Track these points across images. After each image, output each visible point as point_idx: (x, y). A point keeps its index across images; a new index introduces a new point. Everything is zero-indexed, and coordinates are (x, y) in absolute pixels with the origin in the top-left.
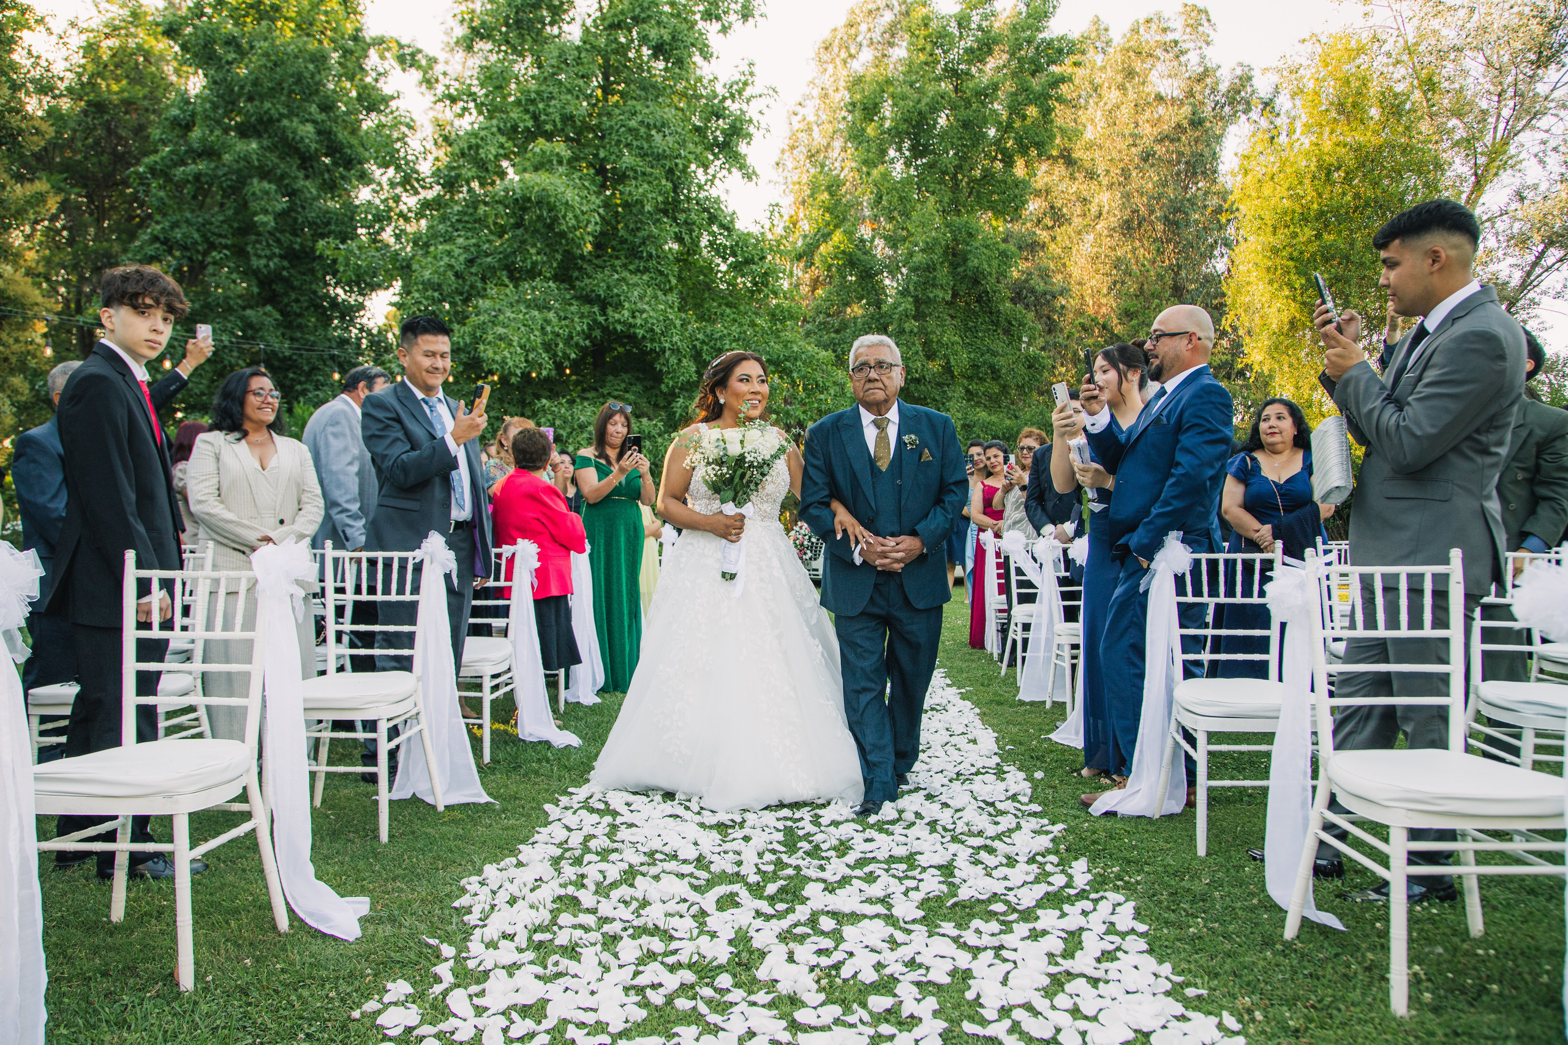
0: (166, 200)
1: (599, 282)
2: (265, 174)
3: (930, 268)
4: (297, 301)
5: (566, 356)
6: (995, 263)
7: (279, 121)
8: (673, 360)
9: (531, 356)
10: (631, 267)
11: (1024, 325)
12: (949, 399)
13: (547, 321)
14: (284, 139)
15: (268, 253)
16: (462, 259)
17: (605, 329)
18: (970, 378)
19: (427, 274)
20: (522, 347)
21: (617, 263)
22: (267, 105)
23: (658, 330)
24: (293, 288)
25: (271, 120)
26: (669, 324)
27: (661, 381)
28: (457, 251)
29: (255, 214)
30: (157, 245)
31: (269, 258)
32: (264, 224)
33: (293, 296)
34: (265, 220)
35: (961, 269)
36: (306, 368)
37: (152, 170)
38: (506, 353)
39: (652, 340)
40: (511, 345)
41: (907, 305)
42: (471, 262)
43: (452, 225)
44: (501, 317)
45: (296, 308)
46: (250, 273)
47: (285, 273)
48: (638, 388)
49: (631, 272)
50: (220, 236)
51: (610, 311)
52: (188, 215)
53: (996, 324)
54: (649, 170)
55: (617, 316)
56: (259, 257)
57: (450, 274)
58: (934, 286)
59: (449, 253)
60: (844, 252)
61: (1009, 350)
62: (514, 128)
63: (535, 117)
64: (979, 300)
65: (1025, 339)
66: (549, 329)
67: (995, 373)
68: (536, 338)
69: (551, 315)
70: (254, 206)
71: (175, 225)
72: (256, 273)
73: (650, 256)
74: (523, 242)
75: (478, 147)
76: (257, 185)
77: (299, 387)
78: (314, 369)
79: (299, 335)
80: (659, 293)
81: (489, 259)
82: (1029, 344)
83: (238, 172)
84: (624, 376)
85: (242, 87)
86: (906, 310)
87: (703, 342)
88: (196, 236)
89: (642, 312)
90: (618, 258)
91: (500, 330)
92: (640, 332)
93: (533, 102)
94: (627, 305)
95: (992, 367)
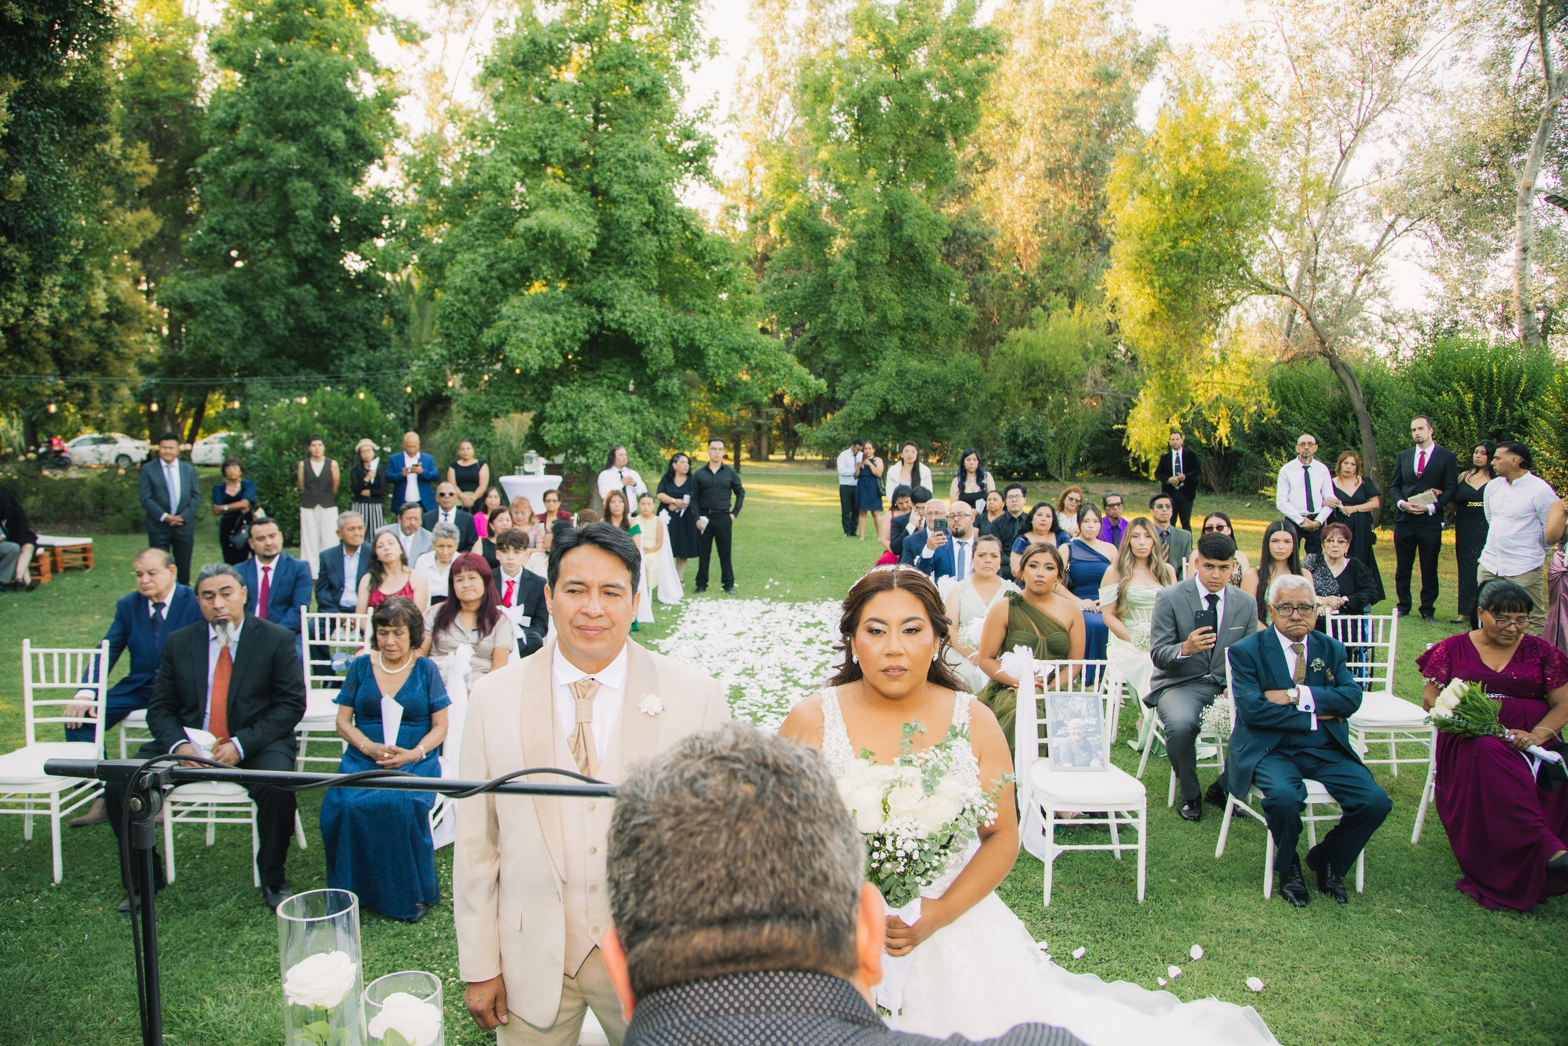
0: (220, 196)
1: (596, 287)
2: (302, 173)
3: (870, 236)
4: (329, 277)
5: (572, 350)
6: (926, 231)
7: (314, 126)
8: (656, 350)
9: (546, 353)
10: (621, 273)
11: (951, 282)
12: (886, 349)
13: (556, 323)
14: (318, 142)
15: (305, 238)
16: (484, 266)
17: (601, 326)
18: (904, 329)
19: (458, 281)
20: (539, 347)
21: (610, 269)
22: (303, 114)
23: (643, 327)
24: (325, 266)
25: (307, 126)
26: (653, 323)
27: (646, 365)
28: (480, 259)
29: (297, 209)
30: (214, 235)
31: (307, 244)
32: (304, 218)
33: (326, 273)
34: (303, 213)
35: (897, 235)
36: (339, 335)
37: (206, 168)
38: (528, 355)
39: (640, 335)
40: (530, 347)
41: (850, 267)
42: (490, 267)
43: (473, 235)
44: (521, 323)
45: (328, 283)
46: (289, 255)
47: (319, 255)
48: (627, 369)
49: (621, 277)
50: (265, 225)
51: (605, 310)
52: (238, 208)
53: (928, 281)
54: (635, 196)
55: (611, 316)
56: (299, 243)
57: (476, 279)
58: (873, 251)
59: (473, 261)
61: (939, 305)
62: (525, 160)
63: (542, 151)
64: (913, 260)
65: (953, 294)
66: (558, 330)
67: (926, 324)
68: (549, 339)
69: (559, 318)
70: (295, 201)
71: (227, 217)
72: (296, 256)
73: (636, 263)
74: (536, 261)
75: (496, 177)
76: (298, 184)
77: (333, 352)
78: (345, 335)
79: (331, 306)
80: (644, 293)
81: (506, 265)
82: (957, 298)
83: (280, 171)
84: (615, 360)
85: (281, 98)
87: (680, 332)
88: (246, 226)
89: (631, 312)
90: (609, 264)
91: (522, 335)
92: (630, 330)
93: (540, 138)
94: (618, 306)
95: (924, 320)
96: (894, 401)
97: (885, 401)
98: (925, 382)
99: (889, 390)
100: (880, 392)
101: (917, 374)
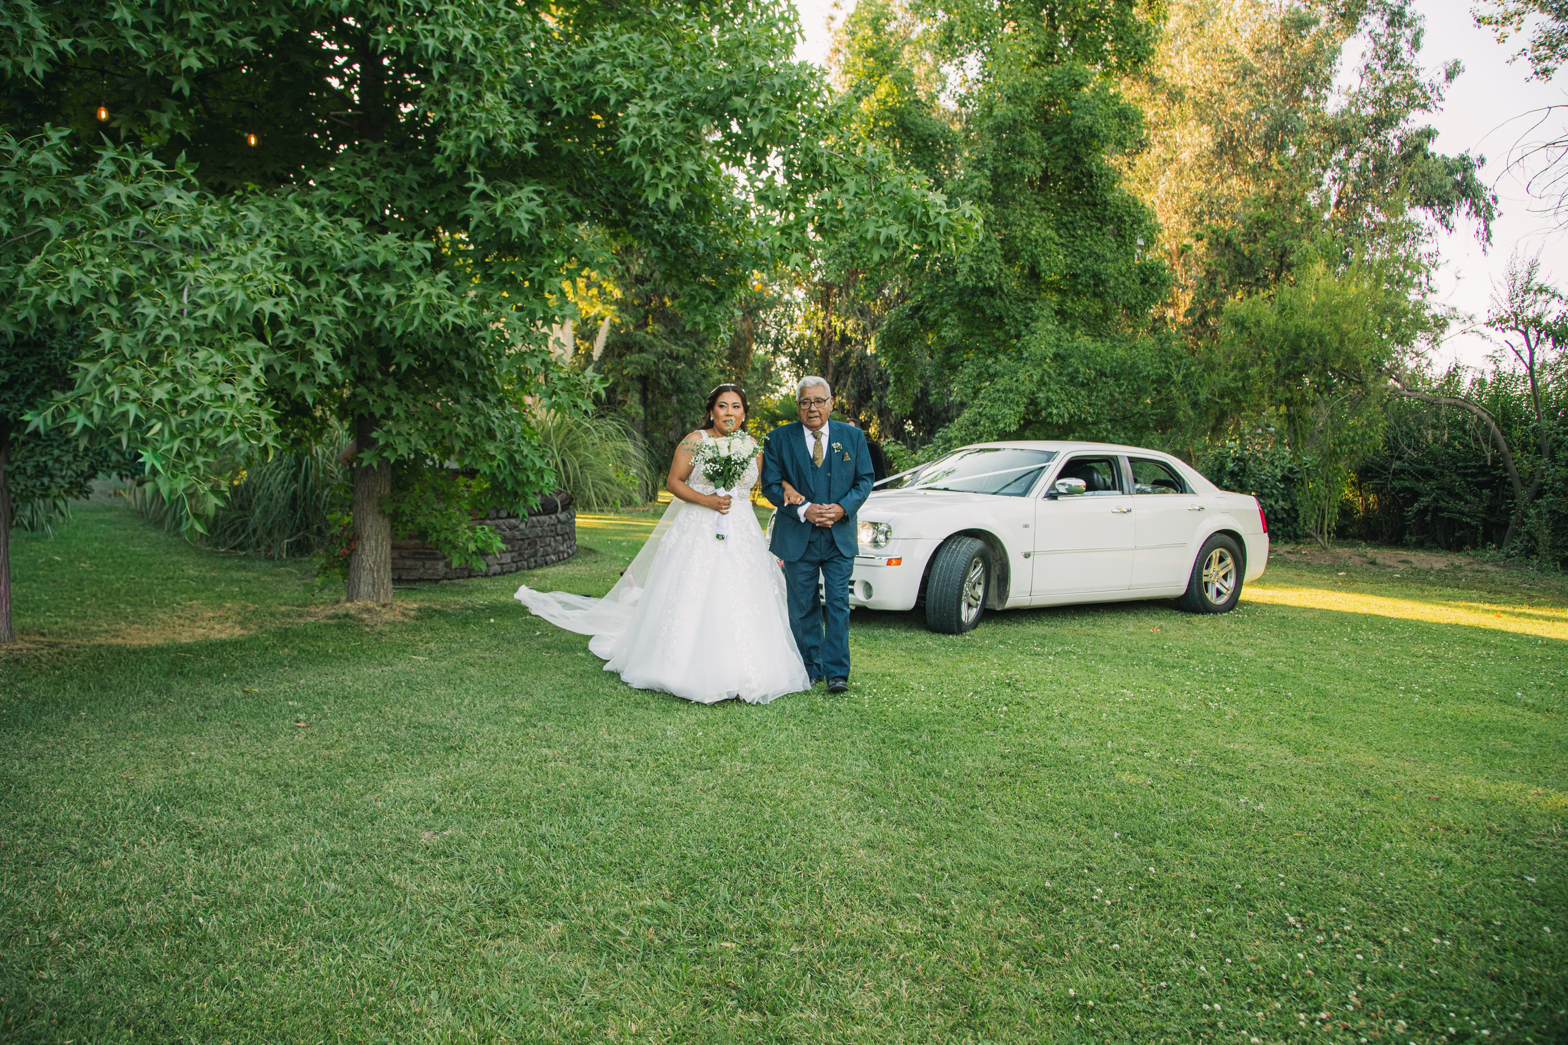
3: (1014, 126)
11: (1141, 221)
12: (1035, 320)
18: (1064, 291)
53: (1103, 219)
58: (1022, 154)
60: (892, 110)
61: (1120, 254)
65: (1143, 240)
67: (1098, 285)
82: (1148, 248)
86: (980, 188)
95: (1096, 276)
96: (1049, 402)
97: (1033, 402)
98: (1102, 374)
99: (1042, 383)
100: (1029, 386)
101: (1087, 357)
